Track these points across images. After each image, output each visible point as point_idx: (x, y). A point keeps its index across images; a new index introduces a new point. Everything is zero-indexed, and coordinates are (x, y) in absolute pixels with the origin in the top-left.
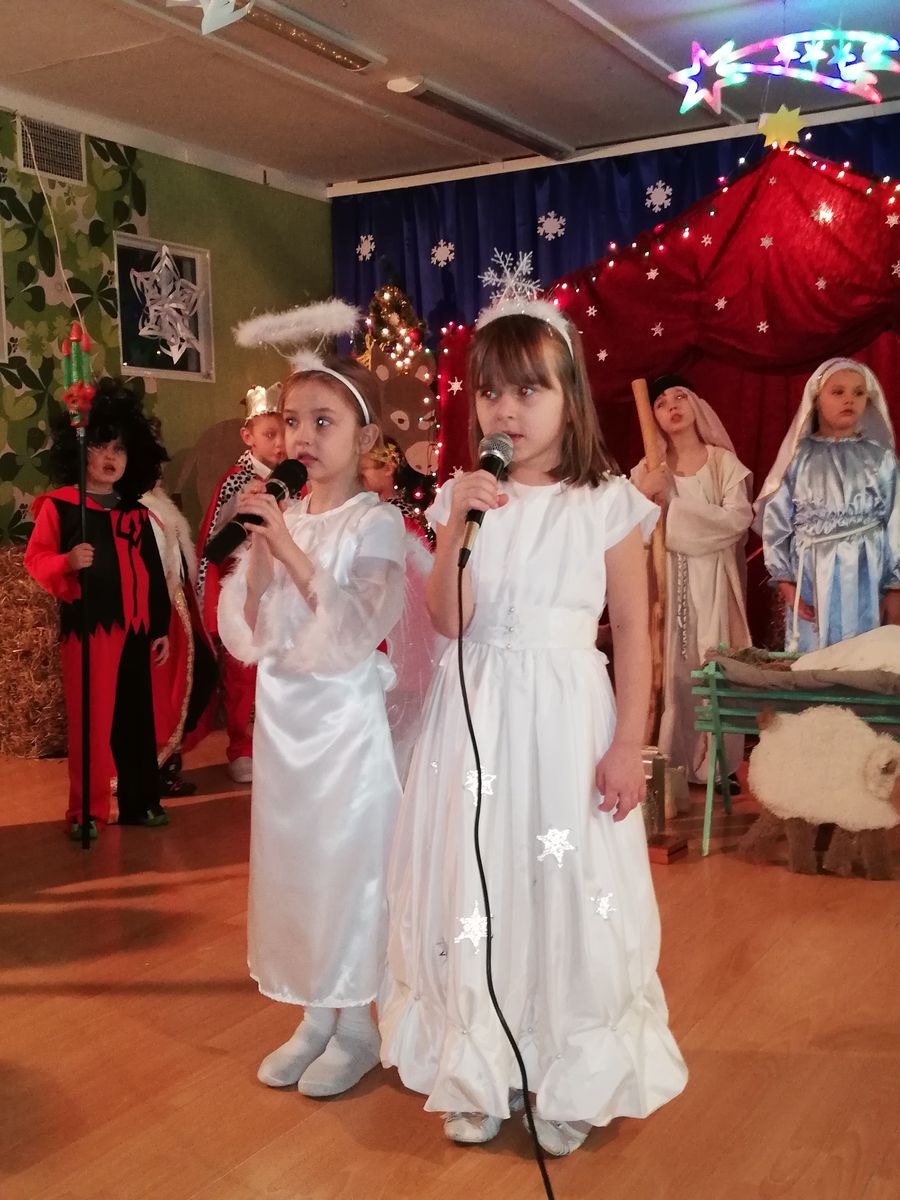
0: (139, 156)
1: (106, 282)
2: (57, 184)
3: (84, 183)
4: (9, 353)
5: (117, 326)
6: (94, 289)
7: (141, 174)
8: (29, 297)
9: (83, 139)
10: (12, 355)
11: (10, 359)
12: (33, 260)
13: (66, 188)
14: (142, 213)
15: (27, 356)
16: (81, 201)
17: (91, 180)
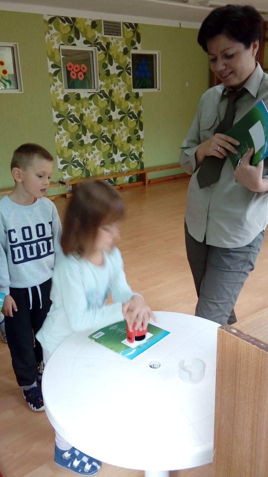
0: (139, 25)
1: (128, 65)
2: (114, 39)
3: (122, 37)
4: (100, 89)
5: (131, 78)
6: (124, 68)
7: (139, 31)
8: (106, 73)
9: (121, 23)
10: (101, 89)
11: (100, 91)
12: (107, 62)
13: (116, 39)
14: (139, 43)
15: (105, 89)
16: (120, 42)
17: (124, 36)
